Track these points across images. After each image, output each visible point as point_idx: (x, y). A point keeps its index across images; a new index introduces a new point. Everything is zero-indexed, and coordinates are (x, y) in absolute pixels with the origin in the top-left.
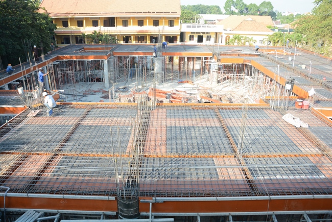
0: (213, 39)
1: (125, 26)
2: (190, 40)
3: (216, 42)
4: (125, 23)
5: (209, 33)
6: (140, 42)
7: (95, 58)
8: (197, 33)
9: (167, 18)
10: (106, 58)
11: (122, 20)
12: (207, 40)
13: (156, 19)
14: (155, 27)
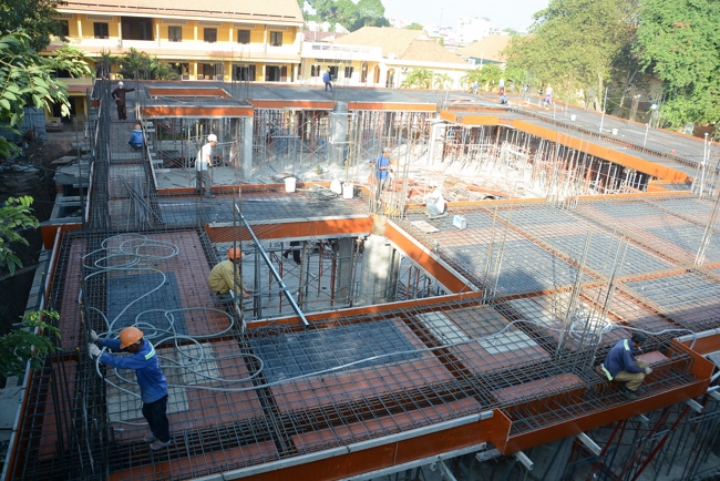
0: (356, 75)
1: (175, 40)
2: (313, 75)
3: (363, 80)
4: (175, 34)
5: (350, 62)
6: (207, 77)
7: (226, 113)
8: (327, 61)
9: (270, 26)
10: (252, 113)
11: (167, 25)
12: (346, 76)
13: (244, 28)
14: (241, 45)
